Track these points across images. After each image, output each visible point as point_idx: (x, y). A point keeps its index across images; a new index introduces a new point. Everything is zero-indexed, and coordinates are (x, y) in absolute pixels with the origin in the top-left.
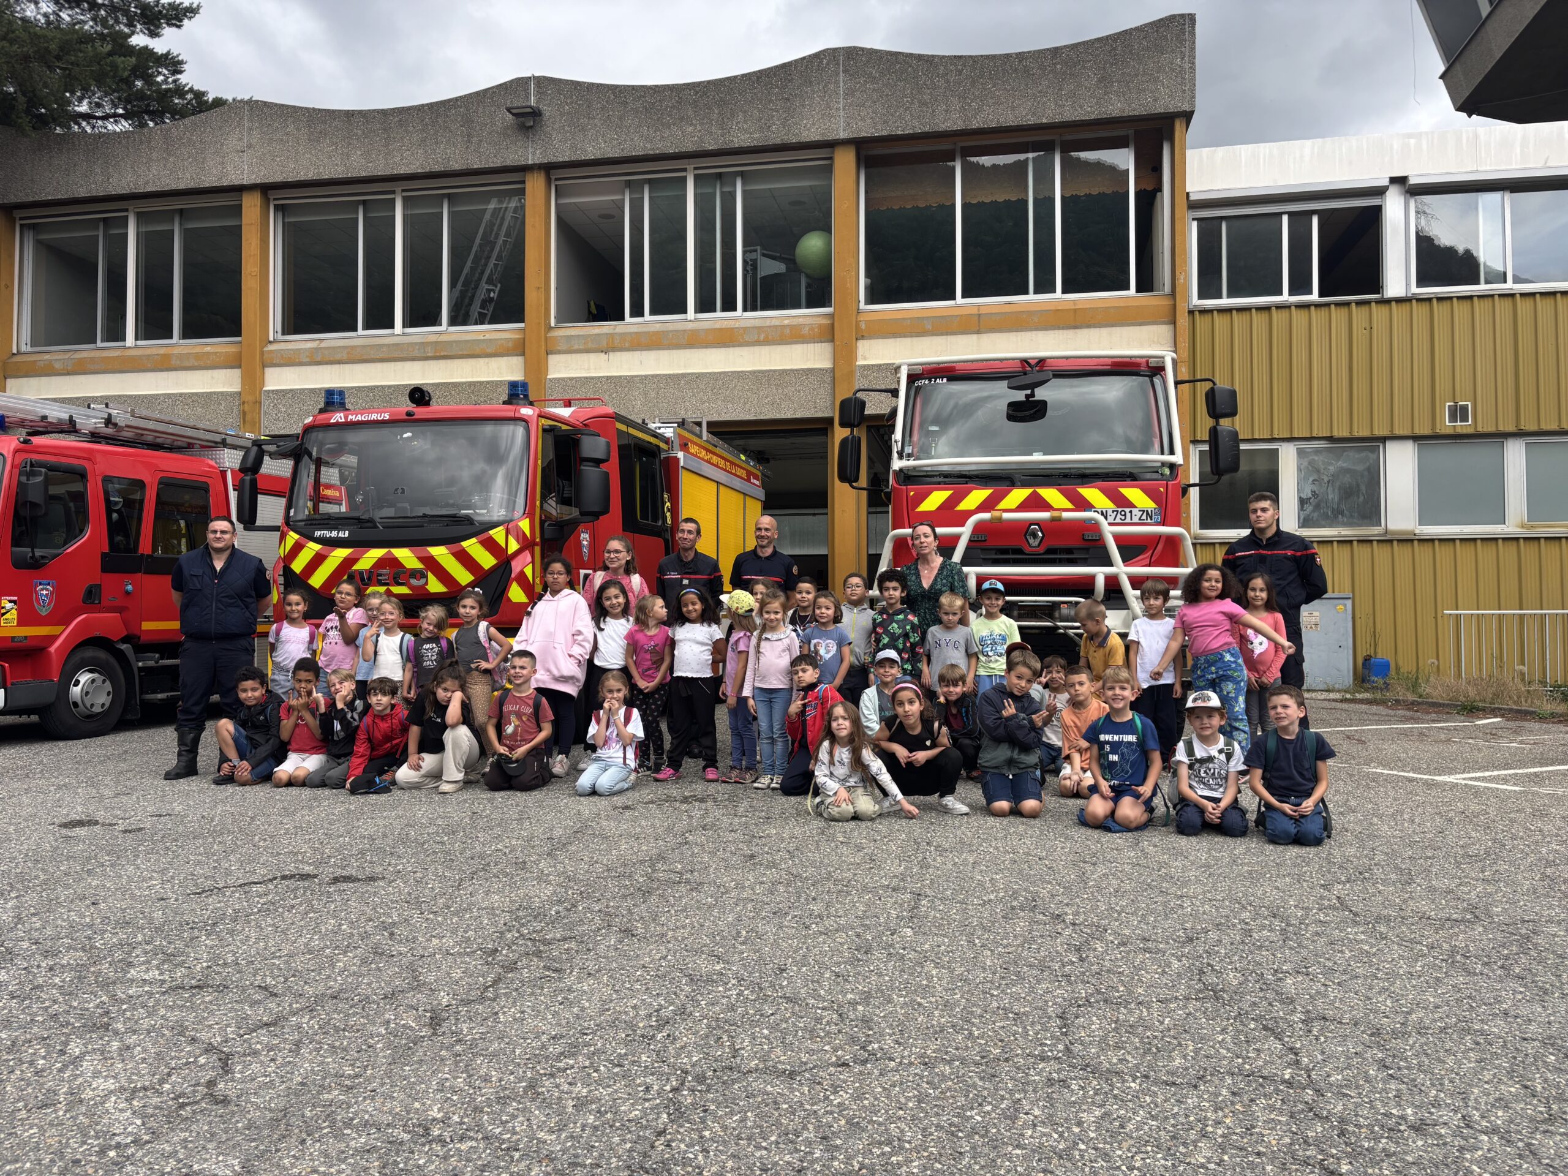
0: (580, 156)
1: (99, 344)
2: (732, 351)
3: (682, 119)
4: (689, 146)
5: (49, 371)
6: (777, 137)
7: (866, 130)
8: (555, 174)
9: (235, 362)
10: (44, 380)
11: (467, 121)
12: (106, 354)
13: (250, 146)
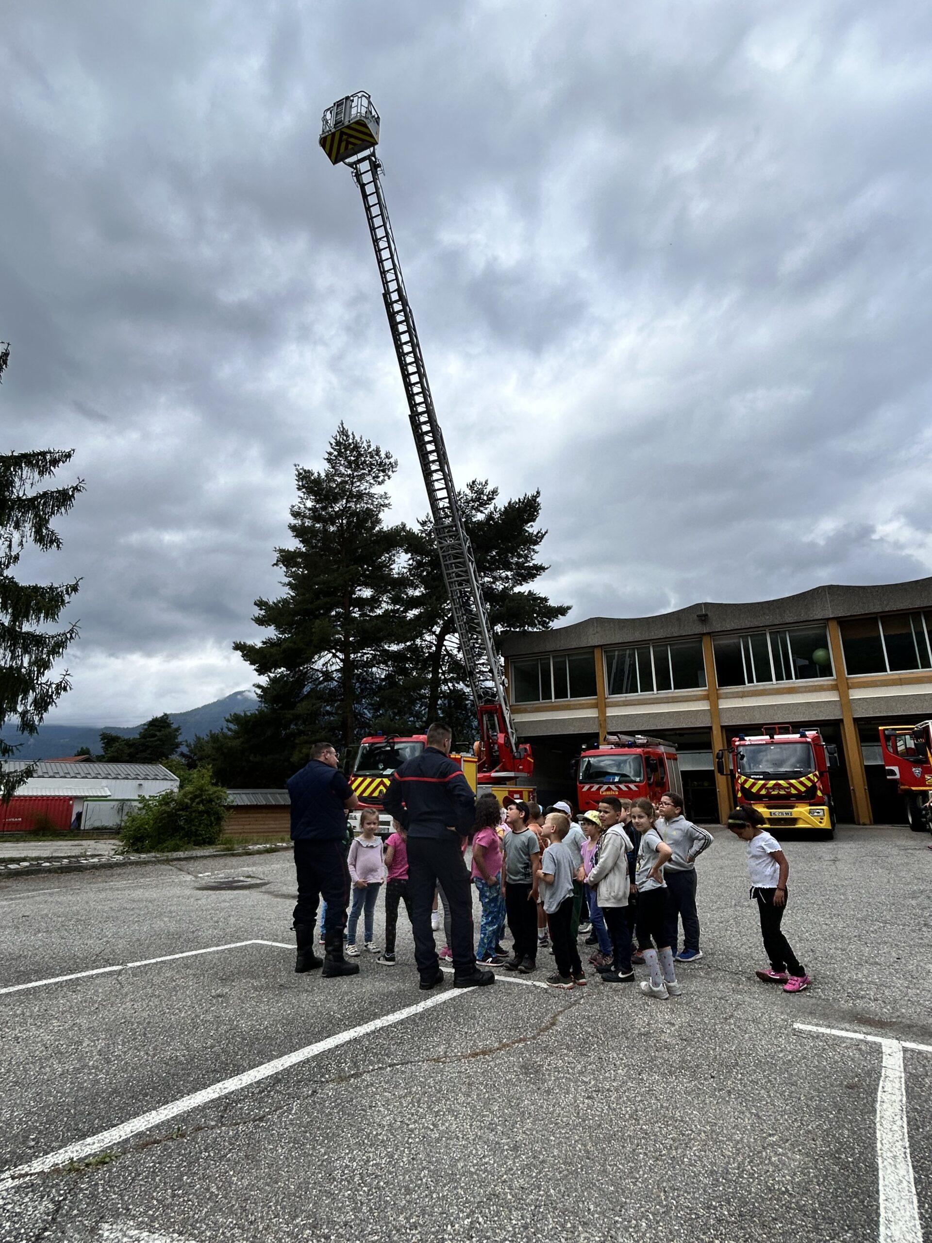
0: (724, 629)
1: (541, 701)
2: (794, 695)
3: (764, 614)
4: (767, 623)
5: (525, 711)
6: (804, 617)
7: (841, 614)
8: (712, 635)
9: (595, 706)
10: (523, 715)
11: (679, 619)
12: (543, 705)
13: (597, 632)
